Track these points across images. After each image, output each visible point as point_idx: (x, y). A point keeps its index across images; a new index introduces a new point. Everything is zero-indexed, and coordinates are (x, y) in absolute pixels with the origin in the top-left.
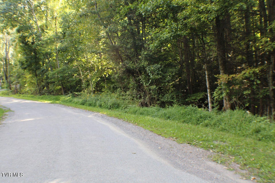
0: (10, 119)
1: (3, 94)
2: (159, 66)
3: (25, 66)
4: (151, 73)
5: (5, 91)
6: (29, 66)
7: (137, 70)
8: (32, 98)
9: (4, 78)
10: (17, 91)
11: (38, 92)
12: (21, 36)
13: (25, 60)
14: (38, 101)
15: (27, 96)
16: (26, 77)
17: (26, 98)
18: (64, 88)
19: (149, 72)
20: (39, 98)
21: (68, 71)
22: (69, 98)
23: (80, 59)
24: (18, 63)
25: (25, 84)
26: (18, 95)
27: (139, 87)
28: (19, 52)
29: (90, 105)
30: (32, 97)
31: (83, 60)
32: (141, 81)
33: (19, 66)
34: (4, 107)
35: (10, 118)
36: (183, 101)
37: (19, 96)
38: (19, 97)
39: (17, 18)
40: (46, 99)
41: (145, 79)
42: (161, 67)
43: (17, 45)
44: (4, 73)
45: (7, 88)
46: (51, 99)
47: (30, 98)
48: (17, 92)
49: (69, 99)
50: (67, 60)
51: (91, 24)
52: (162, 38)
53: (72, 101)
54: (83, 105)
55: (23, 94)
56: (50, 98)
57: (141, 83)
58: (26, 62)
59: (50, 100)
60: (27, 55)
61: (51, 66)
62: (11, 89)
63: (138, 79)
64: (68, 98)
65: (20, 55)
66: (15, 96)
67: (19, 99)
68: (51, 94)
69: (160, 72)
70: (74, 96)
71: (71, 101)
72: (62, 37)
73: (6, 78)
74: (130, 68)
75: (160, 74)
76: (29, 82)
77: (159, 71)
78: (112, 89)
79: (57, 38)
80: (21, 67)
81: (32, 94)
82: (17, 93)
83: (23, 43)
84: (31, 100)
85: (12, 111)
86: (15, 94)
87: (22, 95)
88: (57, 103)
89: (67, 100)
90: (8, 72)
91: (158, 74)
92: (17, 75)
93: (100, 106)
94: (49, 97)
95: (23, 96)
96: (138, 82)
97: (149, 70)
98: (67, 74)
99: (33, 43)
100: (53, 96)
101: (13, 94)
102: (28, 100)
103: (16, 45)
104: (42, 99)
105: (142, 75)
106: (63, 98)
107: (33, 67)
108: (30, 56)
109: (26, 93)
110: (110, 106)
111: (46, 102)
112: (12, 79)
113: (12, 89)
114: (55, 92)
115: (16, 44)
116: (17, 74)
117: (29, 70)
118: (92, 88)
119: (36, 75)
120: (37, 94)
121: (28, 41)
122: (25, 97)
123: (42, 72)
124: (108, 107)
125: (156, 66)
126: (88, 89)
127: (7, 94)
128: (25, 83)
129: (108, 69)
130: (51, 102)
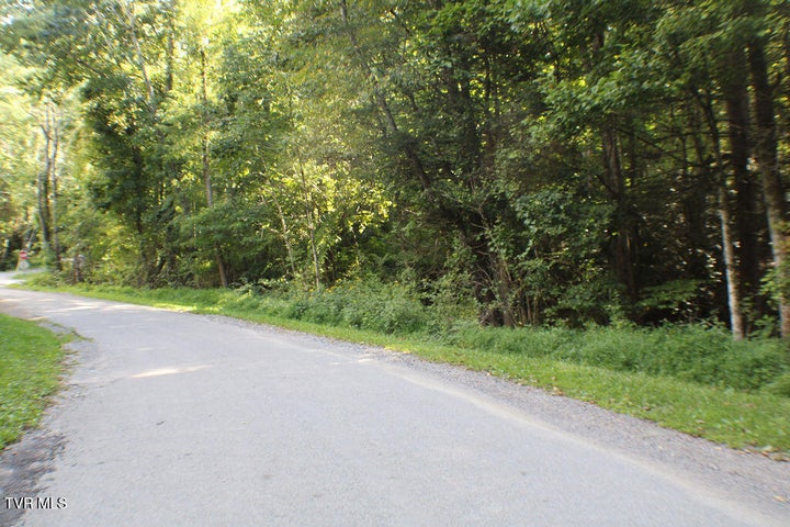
0: (93, 368)
1: (37, 282)
2: (557, 196)
3: (108, 200)
4: (532, 217)
5: (42, 276)
6: (117, 199)
7: (479, 210)
8: (130, 296)
9: (41, 235)
10: (80, 275)
11: (145, 279)
12: (96, 109)
13: (107, 180)
14: (152, 305)
15: (113, 290)
16: (105, 235)
17: (111, 295)
18: (226, 266)
19: (526, 215)
20: (150, 296)
21: (239, 216)
22: (245, 296)
23: (277, 179)
24: (86, 192)
25: (104, 255)
26: (85, 286)
27: (482, 263)
28: (88, 158)
29: (321, 319)
30: (127, 292)
31: (288, 181)
32: (492, 245)
33: (86, 200)
34: (55, 325)
35: (90, 365)
36: (629, 307)
37: (88, 290)
38: (90, 293)
39: (86, 53)
40: (173, 300)
41: (504, 237)
42: (562, 200)
43: (79, 138)
44: (41, 220)
45: (48, 264)
46: (189, 299)
47: (124, 297)
48: (79, 278)
49: (248, 299)
50: (239, 181)
51: (335, 63)
52: (584, 105)
53: (257, 306)
54: (298, 318)
55: (98, 283)
56: (187, 296)
57: (492, 249)
58: (111, 187)
59: (188, 302)
60: (113, 166)
61: (185, 201)
62: (61, 269)
63: (478, 238)
64: (241, 295)
65: (89, 167)
66: (74, 289)
67: (91, 298)
68: (184, 285)
69: (563, 216)
70: (262, 291)
71: (254, 307)
72: (225, 110)
73: (48, 235)
74: (457, 203)
75: (563, 222)
76: (118, 248)
77: (558, 211)
78: (382, 271)
79: (206, 114)
80: (93, 201)
81: (126, 283)
82: (82, 280)
83: (100, 130)
84: (128, 302)
85: (84, 339)
86: (74, 283)
87: (96, 288)
88: (210, 313)
89: (242, 304)
90: (53, 217)
91: (555, 222)
92: (81, 227)
93: (358, 323)
94: (182, 295)
95: (101, 291)
96: (480, 247)
97: (525, 208)
98: (238, 224)
99: (130, 131)
100: (193, 291)
101: (68, 283)
102: (120, 301)
103: (78, 136)
104: (160, 297)
105: (497, 224)
106: (227, 295)
107: (129, 202)
108: (122, 170)
109: (106, 281)
110: (392, 323)
111: (178, 308)
112: (65, 238)
113: (65, 268)
114: (197, 277)
115: (78, 134)
116: (79, 224)
117: (119, 212)
118: (316, 268)
119: (140, 228)
120: (140, 284)
121: (116, 126)
122: (108, 292)
123: (159, 217)
124: (382, 327)
125: (547, 198)
126: (304, 270)
127: (51, 284)
128: (104, 249)
129: (362, 208)
130: (195, 308)
